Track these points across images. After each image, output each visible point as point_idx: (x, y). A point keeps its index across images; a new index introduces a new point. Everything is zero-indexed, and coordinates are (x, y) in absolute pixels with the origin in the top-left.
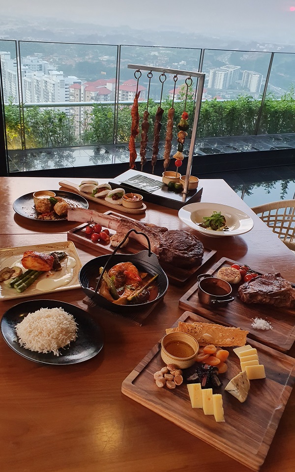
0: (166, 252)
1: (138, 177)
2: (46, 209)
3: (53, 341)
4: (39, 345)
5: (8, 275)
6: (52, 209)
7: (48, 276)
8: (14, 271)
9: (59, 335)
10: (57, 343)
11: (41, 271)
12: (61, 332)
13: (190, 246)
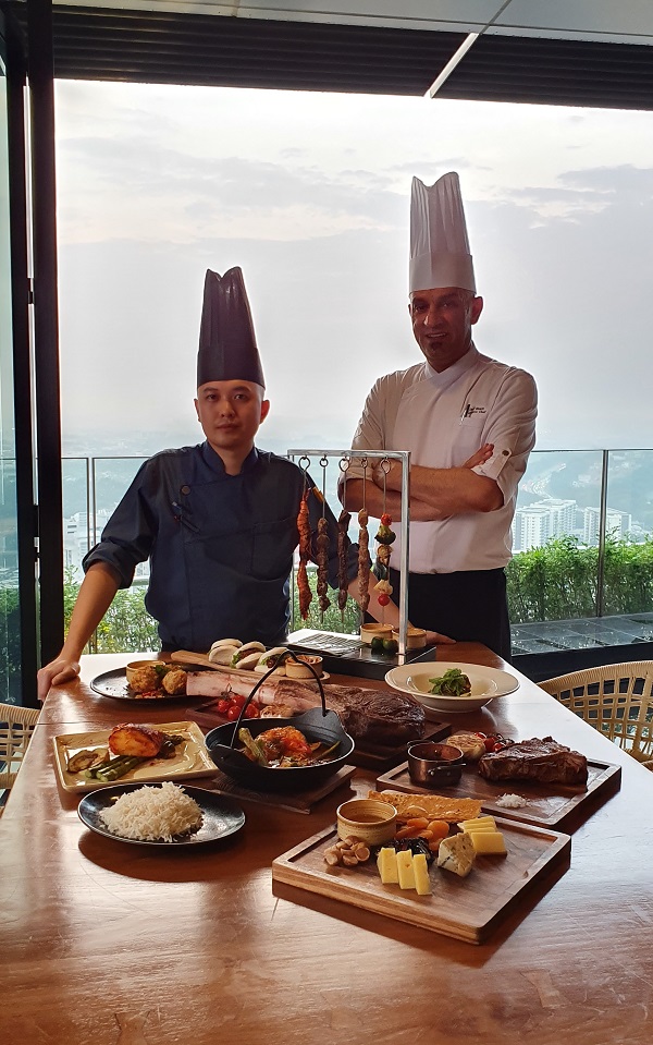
0: (356, 716)
1: (316, 637)
2: (149, 683)
3: (162, 823)
4: (141, 826)
5: (87, 761)
6: (159, 684)
7: (152, 764)
8: (97, 756)
9: (172, 815)
10: (170, 825)
11: (141, 757)
12: (177, 811)
13: (400, 710)
